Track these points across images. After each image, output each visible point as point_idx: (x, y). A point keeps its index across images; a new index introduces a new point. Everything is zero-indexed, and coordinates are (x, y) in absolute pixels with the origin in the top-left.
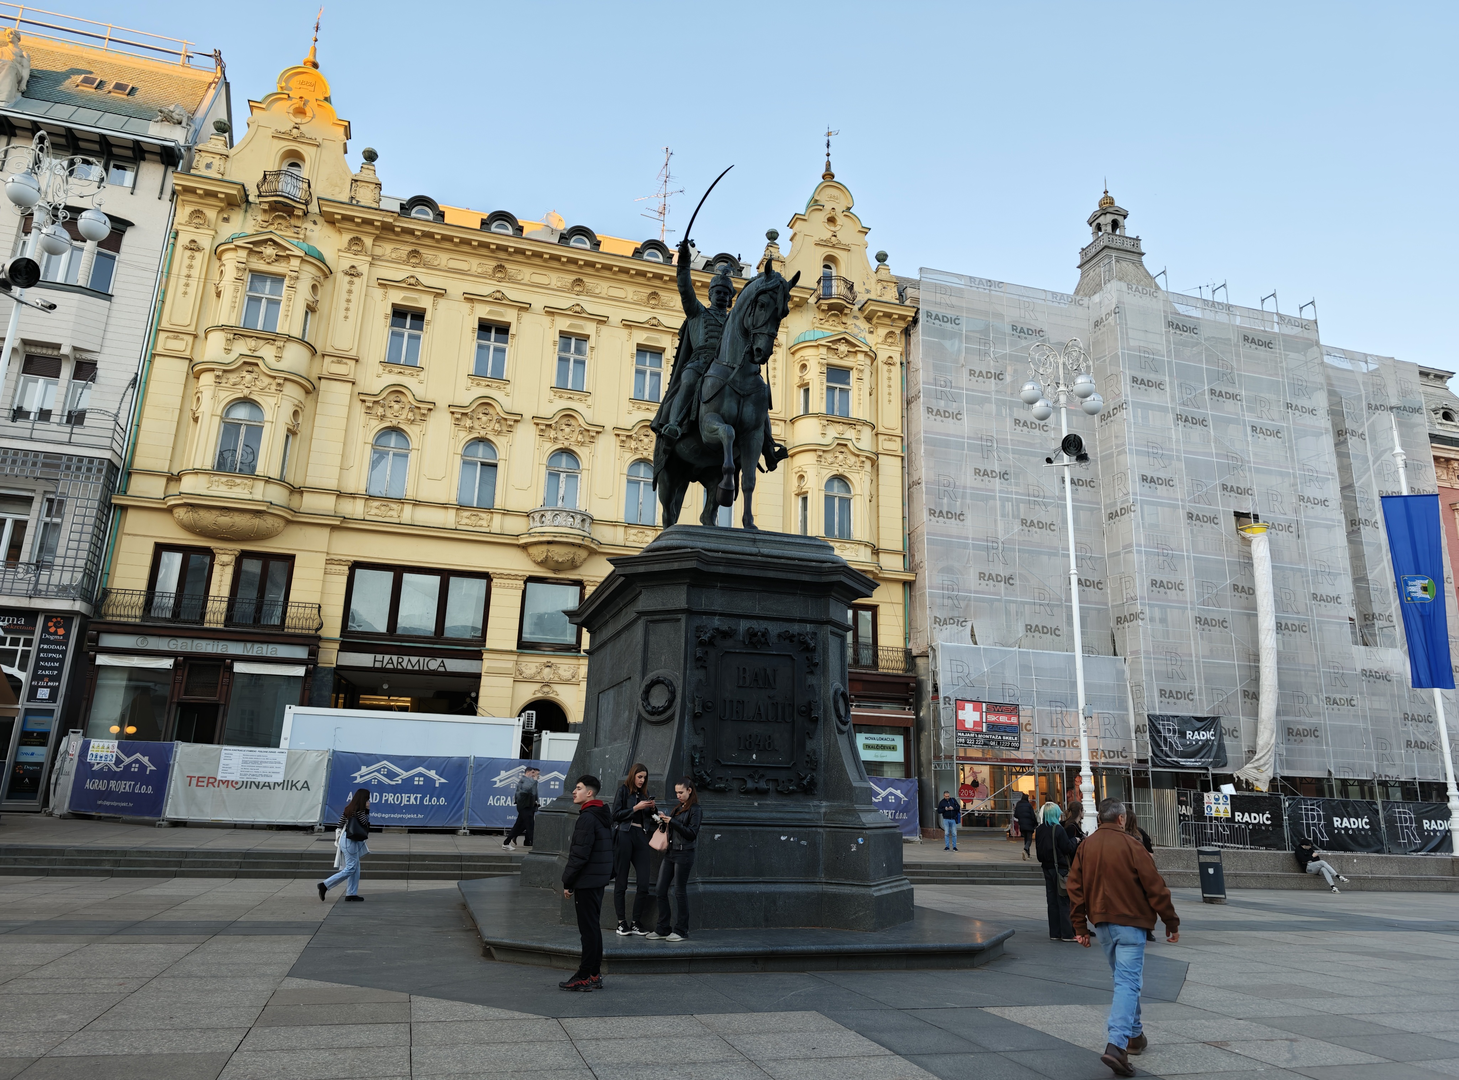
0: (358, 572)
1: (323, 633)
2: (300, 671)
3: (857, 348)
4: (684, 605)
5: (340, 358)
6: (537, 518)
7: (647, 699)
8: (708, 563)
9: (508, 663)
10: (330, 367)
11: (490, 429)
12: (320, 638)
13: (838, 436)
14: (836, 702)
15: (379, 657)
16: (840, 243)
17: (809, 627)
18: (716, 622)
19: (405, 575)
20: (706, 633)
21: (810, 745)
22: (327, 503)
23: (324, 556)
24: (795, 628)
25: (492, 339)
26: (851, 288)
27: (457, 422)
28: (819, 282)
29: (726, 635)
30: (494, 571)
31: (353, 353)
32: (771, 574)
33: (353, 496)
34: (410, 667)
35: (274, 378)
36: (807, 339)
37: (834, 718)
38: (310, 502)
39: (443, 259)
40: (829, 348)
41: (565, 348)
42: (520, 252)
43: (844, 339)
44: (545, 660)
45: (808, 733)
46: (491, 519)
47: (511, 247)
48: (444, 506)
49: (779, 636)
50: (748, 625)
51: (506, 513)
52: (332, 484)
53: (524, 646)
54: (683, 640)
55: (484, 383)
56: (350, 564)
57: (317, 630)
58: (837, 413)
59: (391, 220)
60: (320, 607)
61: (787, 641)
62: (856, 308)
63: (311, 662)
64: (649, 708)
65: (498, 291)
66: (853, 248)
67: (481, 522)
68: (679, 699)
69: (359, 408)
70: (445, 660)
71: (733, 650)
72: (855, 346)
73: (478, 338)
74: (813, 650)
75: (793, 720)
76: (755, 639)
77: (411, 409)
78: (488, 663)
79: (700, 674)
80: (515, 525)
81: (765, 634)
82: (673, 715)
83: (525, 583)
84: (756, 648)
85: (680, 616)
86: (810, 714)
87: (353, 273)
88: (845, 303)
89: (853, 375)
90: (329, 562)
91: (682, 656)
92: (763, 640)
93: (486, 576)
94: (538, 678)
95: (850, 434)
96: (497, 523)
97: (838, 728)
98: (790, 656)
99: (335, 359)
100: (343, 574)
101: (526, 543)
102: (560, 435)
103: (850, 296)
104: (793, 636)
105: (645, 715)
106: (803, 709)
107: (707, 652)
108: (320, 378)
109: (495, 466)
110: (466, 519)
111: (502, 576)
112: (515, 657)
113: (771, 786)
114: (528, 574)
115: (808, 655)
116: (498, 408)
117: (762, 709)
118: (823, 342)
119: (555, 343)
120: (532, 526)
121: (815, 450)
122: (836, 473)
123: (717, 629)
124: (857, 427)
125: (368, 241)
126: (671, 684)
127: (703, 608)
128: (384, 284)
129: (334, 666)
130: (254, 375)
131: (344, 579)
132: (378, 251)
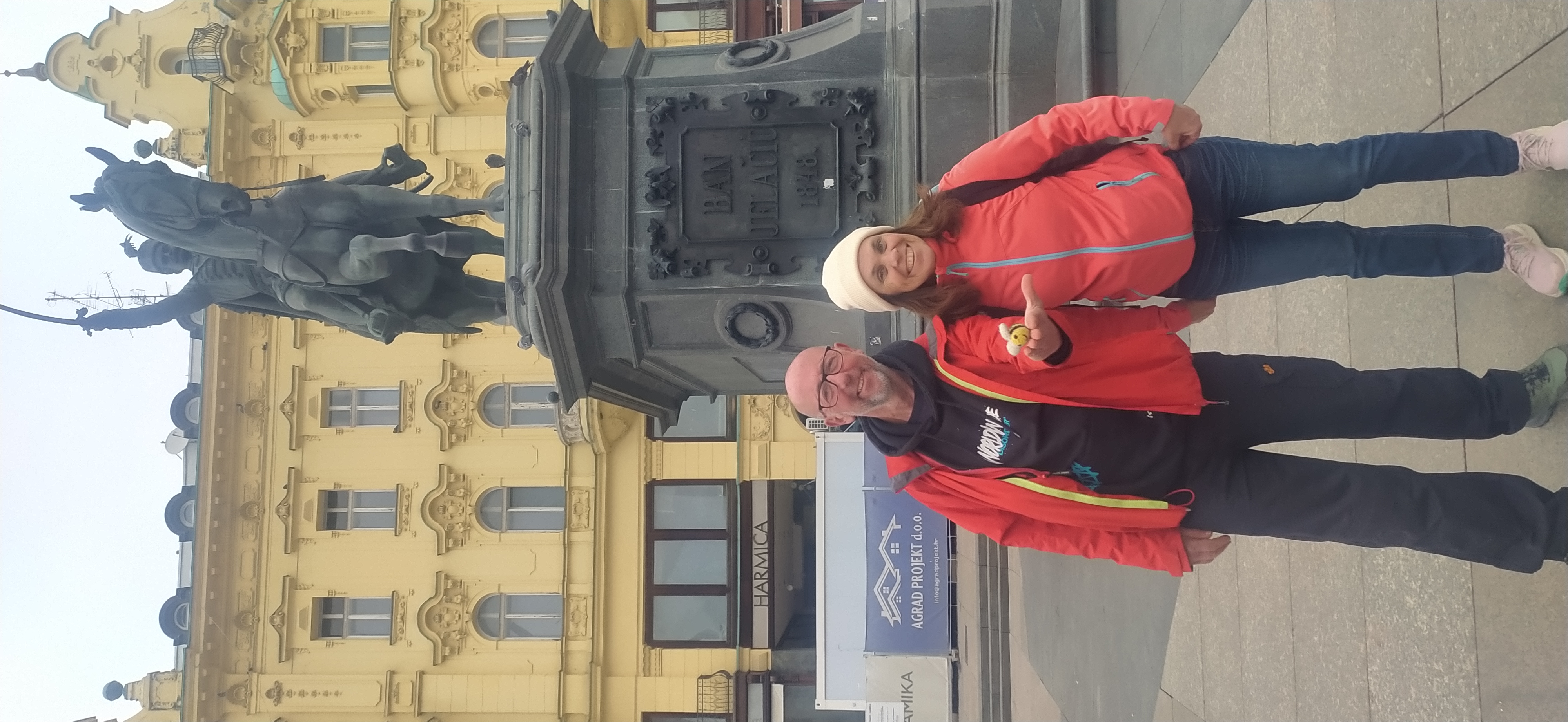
0: (656, 637)
1: (732, 670)
2: (778, 690)
3: (289, 19)
4: (621, 300)
6: (573, 433)
7: (757, 340)
8: (556, 270)
9: (754, 450)
11: (463, 502)
12: (738, 672)
13: (419, 42)
14: (745, 63)
15: (756, 601)
16: (139, 52)
17: (641, 109)
18: (643, 249)
19: (655, 583)
20: (658, 265)
21: (807, 101)
22: (577, 686)
23: (641, 679)
24: (643, 130)
25: (344, 510)
26: (202, 33)
27: (460, 543)
28: (202, 79)
29: (659, 234)
30: (642, 479)
31: (383, 679)
32: (565, 172)
33: (565, 655)
36: (285, 92)
37: (767, 65)
39: (244, 584)
40: (295, 61)
41: (344, 419)
42: (218, 489)
43: (277, 40)
44: (747, 407)
45: (791, 104)
46: (578, 488)
47: (213, 500)
48: (568, 546)
49: (655, 153)
50: (644, 201)
51: (569, 472)
52: (552, 682)
53: (731, 435)
54: (671, 297)
55: (405, 516)
56: (648, 647)
57: (729, 676)
58: (385, 44)
59: (198, 656)
60: (702, 677)
61: (663, 141)
62: (232, 24)
63: (766, 678)
64: (769, 337)
65: (278, 510)
67: (584, 502)
68: (755, 298)
69: (456, 662)
70: (755, 525)
71: (681, 222)
72: (286, 24)
73: (345, 528)
74: (672, 101)
75: (776, 126)
76: (663, 192)
77: (450, 601)
78: (755, 473)
79: (718, 267)
80: (584, 459)
81: (654, 176)
82: (776, 304)
83: (654, 439)
84: (675, 188)
85: (638, 305)
86: (764, 102)
87: (277, 693)
88: (227, 40)
89: (330, 22)
90: (647, 672)
91: (693, 297)
92: (663, 179)
93: (651, 487)
94: (769, 413)
95: (414, 26)
96: (584, 480)
97: (781, 59)
98: (683, 136)
99: (394, 700)
100: (661, 655)
101: (604, 444)
102: (462, 415)
103: (214, 34)
104: (654, 133)
105: (779, 341)
106: (756, 112)
107: (685, 261)
109: (511, 490)
110: (582, 521)
111: (648, 468)
112: (747, 443)
113: (867, 155)
114: (643, 438)
115: (680, 107)
116: (436, 494)
117: (759, 175)
118: (287, 69)
119: (338, 432)
120: (581, 439)
121: (443, 74)
122: (471, 43)
123: (653, 248)
124: (403, 15)
125: (232, 679)
126: (733, 309)
127: (624, 271)
128: (287, 653)
129: (769, 650)
131: (666, 652)
132: (243, 667)
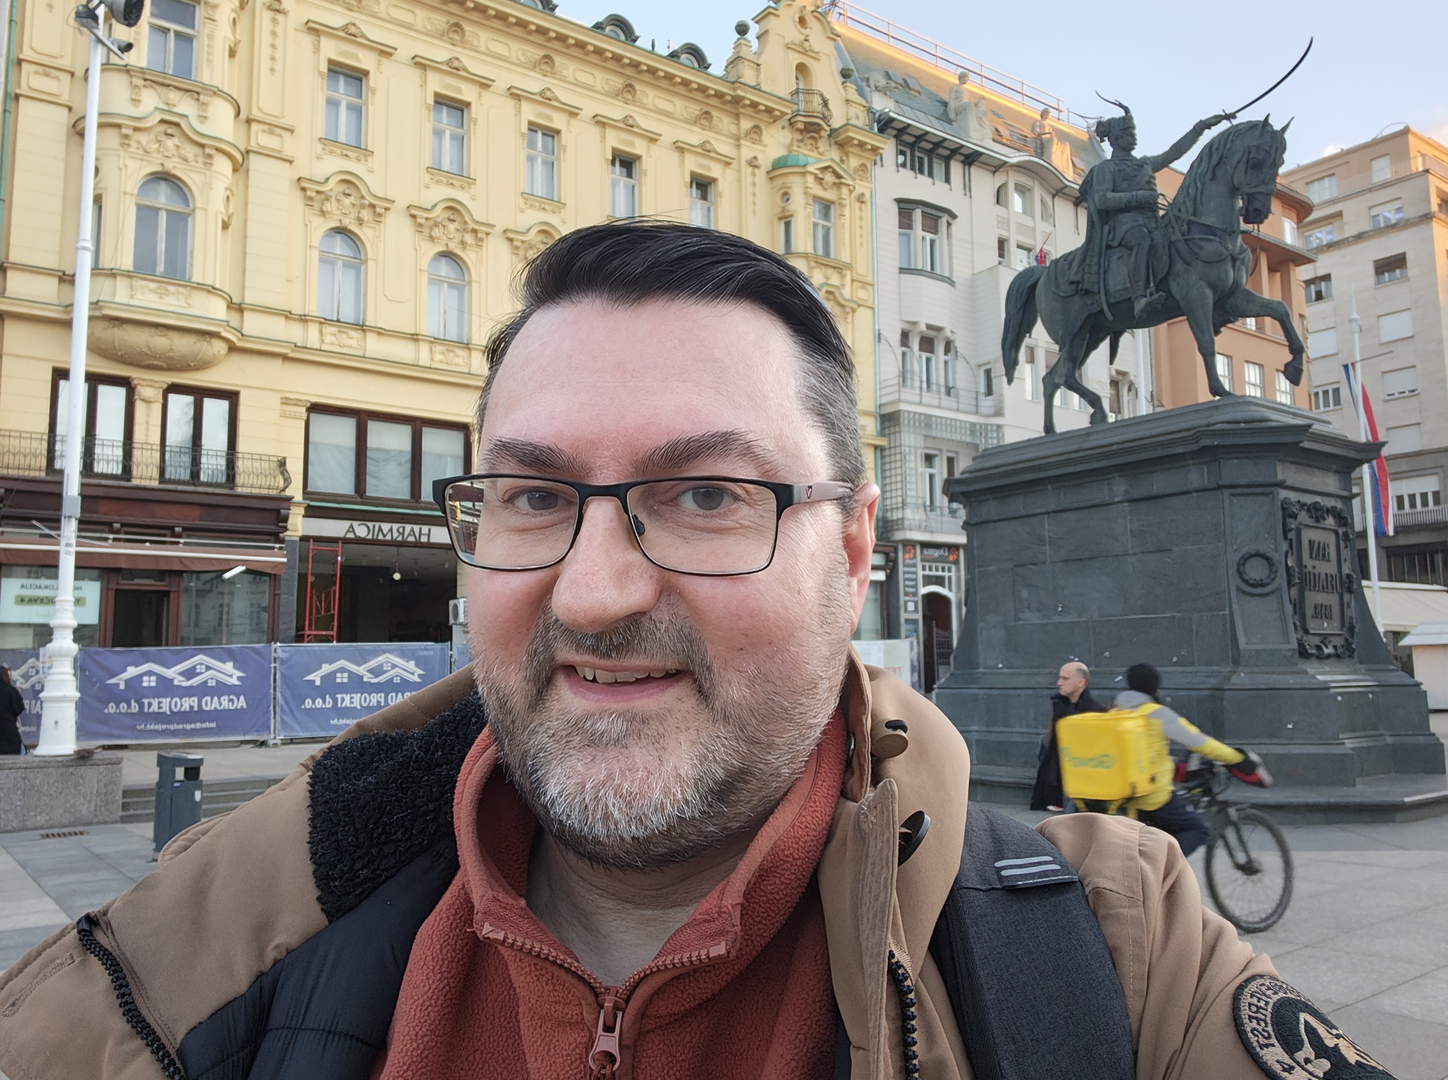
5: (273, 128)
10: (262, 139)
34: (381, 537)
35: (202, 146)
38: (254, 324)
66: (823, 58)
108: (248, 152)
130: (175, 140)
